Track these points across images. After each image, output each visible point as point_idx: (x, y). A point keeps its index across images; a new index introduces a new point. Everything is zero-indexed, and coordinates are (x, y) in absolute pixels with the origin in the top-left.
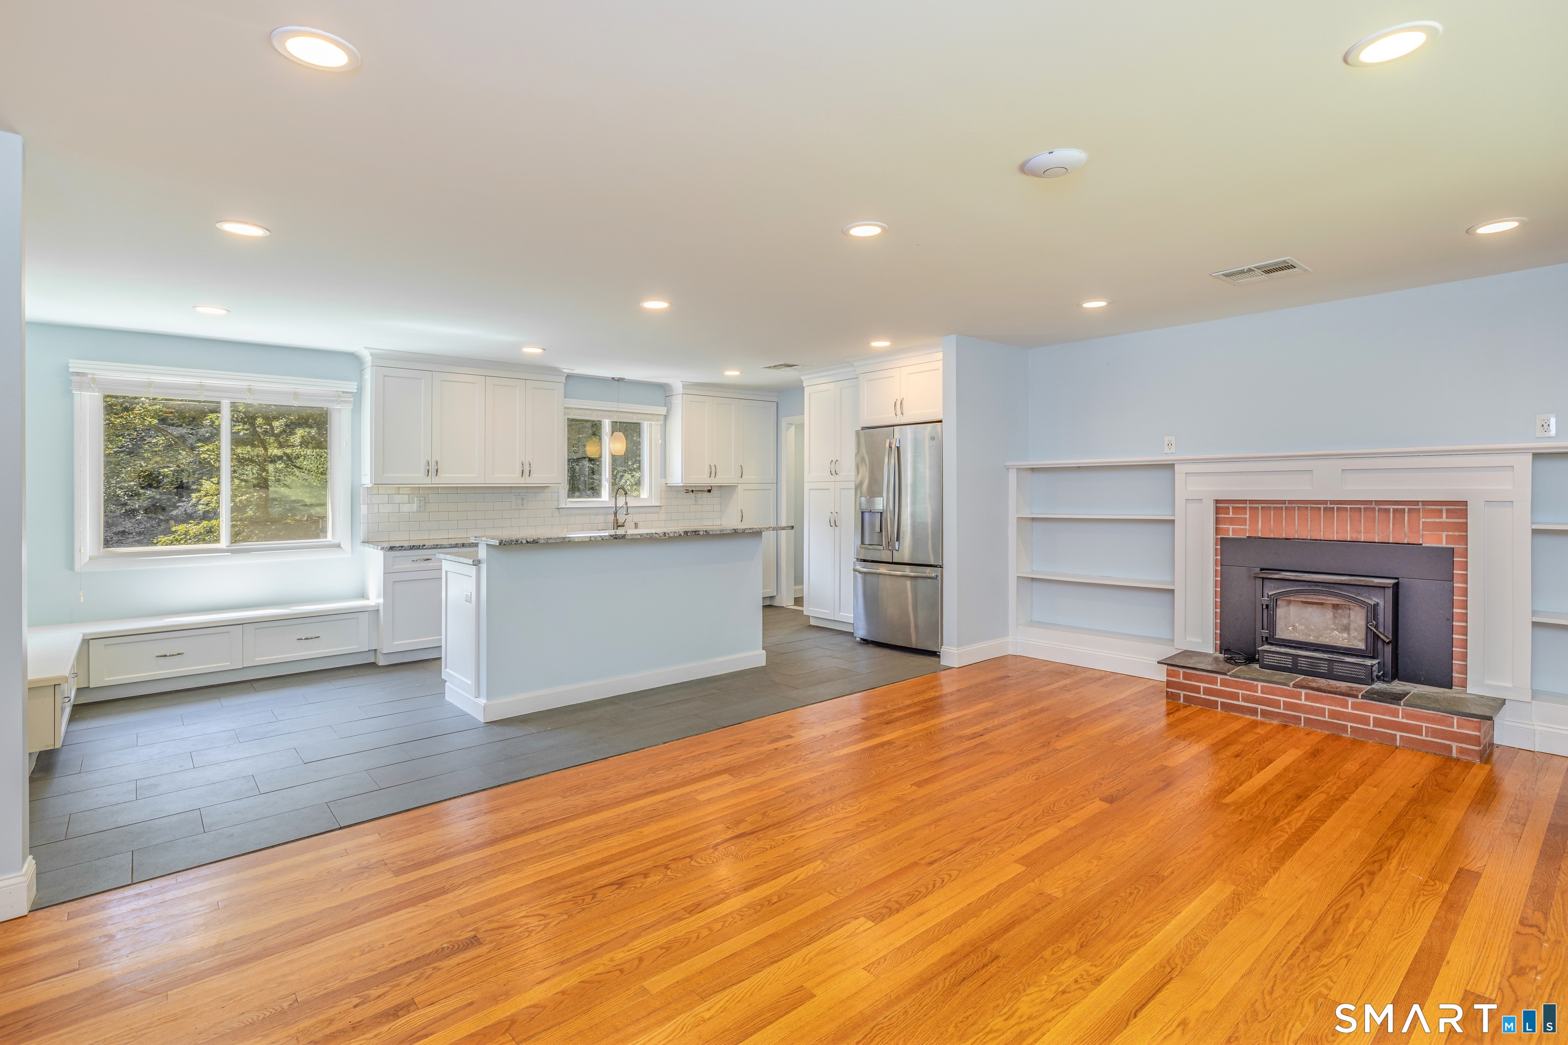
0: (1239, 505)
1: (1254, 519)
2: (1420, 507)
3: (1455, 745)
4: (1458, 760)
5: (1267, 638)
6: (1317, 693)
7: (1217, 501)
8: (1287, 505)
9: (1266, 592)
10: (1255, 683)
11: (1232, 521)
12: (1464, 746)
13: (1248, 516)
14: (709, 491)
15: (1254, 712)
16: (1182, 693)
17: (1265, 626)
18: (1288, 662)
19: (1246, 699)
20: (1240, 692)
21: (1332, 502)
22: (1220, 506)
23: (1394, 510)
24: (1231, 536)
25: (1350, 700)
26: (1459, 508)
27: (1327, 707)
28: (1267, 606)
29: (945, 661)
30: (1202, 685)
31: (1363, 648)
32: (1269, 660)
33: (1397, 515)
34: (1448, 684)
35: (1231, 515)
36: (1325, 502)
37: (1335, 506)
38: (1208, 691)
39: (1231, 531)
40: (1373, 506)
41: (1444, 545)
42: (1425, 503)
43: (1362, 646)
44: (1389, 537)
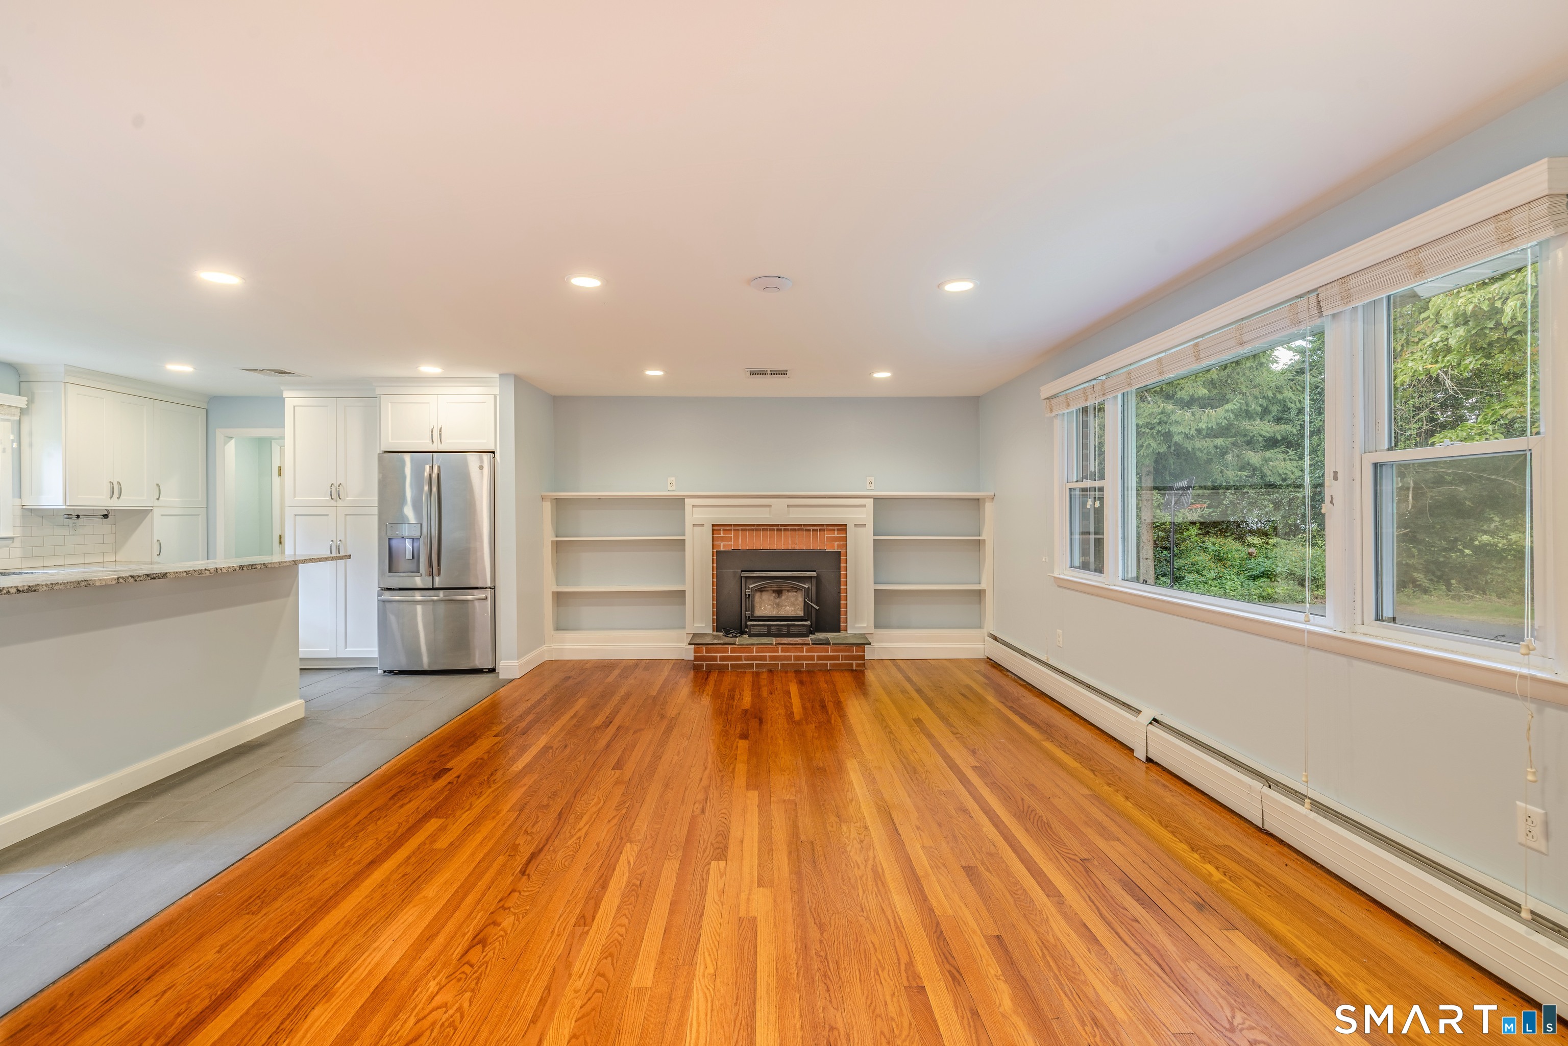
0: (727, 527)
1: (736, 537)
2: (825, 528)
3: (854, 662)
4: (856, 670)
5: (749, 617)
6: (787, 646)
7: (713, 526)
8: (756, 528)
9: (748, 586)
10: (752, 647)
11: (722, 539)
12: (858, 662)
13: (732, 536)
14: (105, 516)
15: (751, 666)
16: (704, 663)
17: (747, 609)
18: (765, 630)
19: (747, 659)
20: (743, 654)
21: (781, 525)
22: (716, 528)
23: (813, 530)
24: (722, 550)
25: (805, 648)
26: (842, 528)
27: (793, 654)
28: (749, 595)
29: (503, 675)
30: (718, 655)
31: (802, 615)
32: (754, 630)
33: (814, 532)
34: (838, 630)
35: (722, 535)
36: (777, 525)
37: (783, 528)
38: (722, 659)
39: (722, 546)
40: (802, 528)
41: (836, 550)
42: (827, 525)
43: (801, 614)
44: (810, 546)
